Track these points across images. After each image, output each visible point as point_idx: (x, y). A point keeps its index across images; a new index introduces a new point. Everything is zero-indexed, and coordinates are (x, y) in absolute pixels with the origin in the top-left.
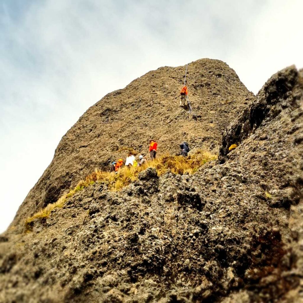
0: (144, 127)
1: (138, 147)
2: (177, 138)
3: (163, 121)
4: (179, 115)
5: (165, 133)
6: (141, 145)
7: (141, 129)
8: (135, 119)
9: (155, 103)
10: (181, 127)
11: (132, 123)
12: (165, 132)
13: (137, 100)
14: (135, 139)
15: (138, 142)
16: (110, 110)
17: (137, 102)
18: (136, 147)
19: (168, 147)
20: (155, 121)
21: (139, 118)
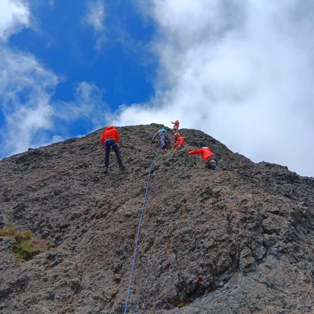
0: (91, 183)
1: (55, 229)
2: (177, 207)
3: (134, 173)
4: (174, 156)
5: (138, 195)
6: (66, 223)
7: (81, 185)
8: (76, 168)
9: (124, 147)
10: (184, 178)
11: (68, 174)
12: (138, 190)
13: (93, 141)
14: (56, 208)
15: (61, 216)
16: (40, 155)
17: (92, 144)
18: (50, 228)
19: (142, 236)
20: (117, 173)
21: (86, 167)
